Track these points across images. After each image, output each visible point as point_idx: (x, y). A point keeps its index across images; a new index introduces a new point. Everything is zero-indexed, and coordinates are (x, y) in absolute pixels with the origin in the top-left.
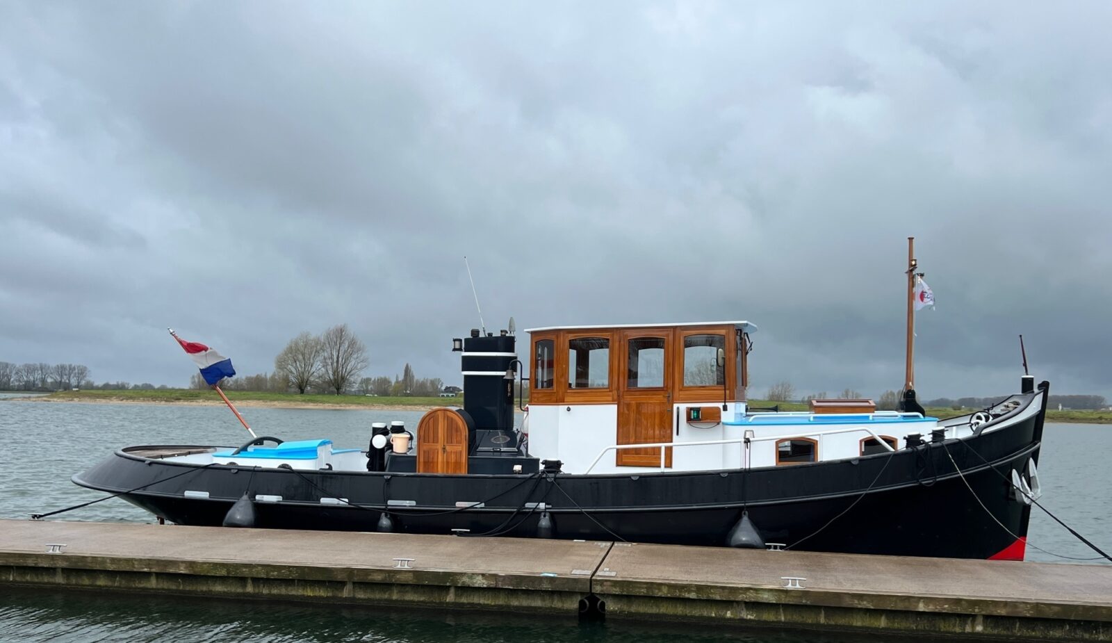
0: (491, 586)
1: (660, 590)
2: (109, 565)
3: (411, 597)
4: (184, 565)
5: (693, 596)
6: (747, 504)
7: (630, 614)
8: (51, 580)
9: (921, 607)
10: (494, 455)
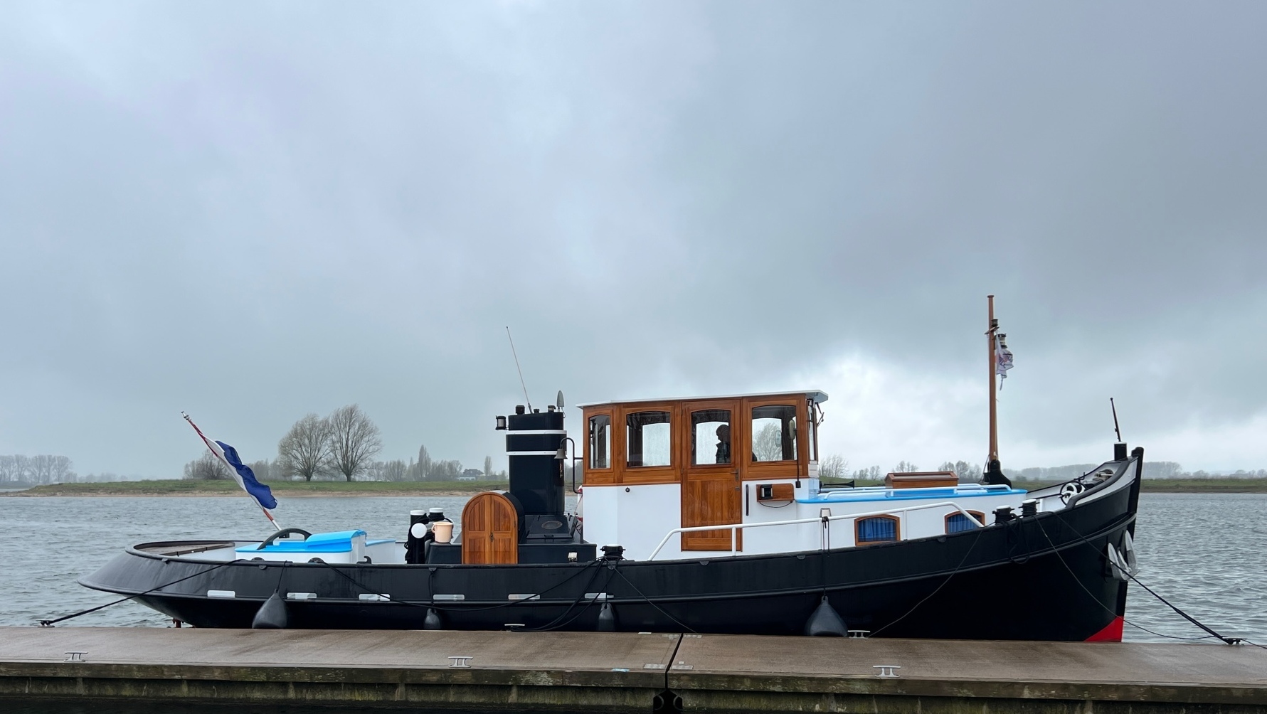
0: (558, 684)
1: (742, 683)
2: (135, 673)
3: (469, 698)
4: (219, 670)
5: (778, 688)
6: (826, 589)
7: (710, 711)
8: (71, 691)
9: (1026, 694)
10: (545, 543)
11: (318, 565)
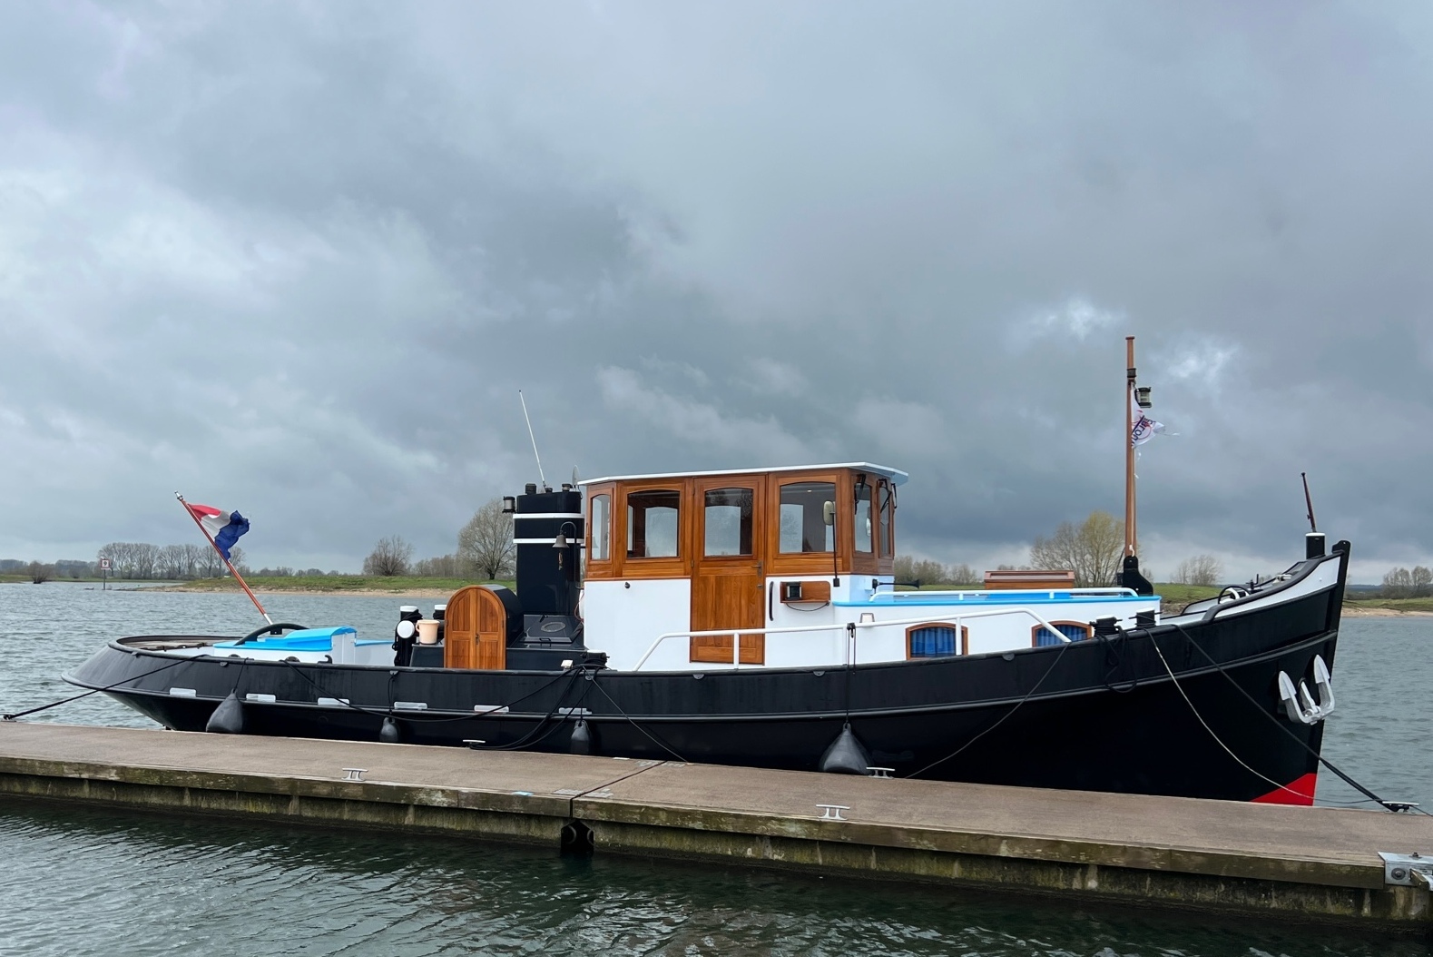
0: (453, 805)
1: (657, 817)
3: (364, 817)
5: (698, 825)
6: (851, 715)
7: (624, 848)
9: (1004, 851)
10: (541, 647)
11: (290, 666)
